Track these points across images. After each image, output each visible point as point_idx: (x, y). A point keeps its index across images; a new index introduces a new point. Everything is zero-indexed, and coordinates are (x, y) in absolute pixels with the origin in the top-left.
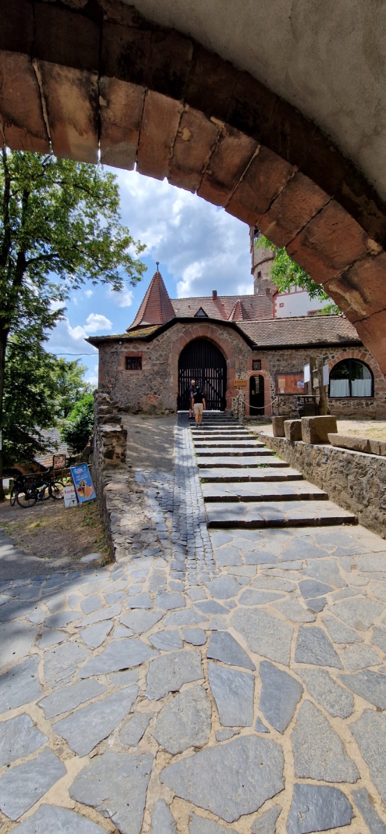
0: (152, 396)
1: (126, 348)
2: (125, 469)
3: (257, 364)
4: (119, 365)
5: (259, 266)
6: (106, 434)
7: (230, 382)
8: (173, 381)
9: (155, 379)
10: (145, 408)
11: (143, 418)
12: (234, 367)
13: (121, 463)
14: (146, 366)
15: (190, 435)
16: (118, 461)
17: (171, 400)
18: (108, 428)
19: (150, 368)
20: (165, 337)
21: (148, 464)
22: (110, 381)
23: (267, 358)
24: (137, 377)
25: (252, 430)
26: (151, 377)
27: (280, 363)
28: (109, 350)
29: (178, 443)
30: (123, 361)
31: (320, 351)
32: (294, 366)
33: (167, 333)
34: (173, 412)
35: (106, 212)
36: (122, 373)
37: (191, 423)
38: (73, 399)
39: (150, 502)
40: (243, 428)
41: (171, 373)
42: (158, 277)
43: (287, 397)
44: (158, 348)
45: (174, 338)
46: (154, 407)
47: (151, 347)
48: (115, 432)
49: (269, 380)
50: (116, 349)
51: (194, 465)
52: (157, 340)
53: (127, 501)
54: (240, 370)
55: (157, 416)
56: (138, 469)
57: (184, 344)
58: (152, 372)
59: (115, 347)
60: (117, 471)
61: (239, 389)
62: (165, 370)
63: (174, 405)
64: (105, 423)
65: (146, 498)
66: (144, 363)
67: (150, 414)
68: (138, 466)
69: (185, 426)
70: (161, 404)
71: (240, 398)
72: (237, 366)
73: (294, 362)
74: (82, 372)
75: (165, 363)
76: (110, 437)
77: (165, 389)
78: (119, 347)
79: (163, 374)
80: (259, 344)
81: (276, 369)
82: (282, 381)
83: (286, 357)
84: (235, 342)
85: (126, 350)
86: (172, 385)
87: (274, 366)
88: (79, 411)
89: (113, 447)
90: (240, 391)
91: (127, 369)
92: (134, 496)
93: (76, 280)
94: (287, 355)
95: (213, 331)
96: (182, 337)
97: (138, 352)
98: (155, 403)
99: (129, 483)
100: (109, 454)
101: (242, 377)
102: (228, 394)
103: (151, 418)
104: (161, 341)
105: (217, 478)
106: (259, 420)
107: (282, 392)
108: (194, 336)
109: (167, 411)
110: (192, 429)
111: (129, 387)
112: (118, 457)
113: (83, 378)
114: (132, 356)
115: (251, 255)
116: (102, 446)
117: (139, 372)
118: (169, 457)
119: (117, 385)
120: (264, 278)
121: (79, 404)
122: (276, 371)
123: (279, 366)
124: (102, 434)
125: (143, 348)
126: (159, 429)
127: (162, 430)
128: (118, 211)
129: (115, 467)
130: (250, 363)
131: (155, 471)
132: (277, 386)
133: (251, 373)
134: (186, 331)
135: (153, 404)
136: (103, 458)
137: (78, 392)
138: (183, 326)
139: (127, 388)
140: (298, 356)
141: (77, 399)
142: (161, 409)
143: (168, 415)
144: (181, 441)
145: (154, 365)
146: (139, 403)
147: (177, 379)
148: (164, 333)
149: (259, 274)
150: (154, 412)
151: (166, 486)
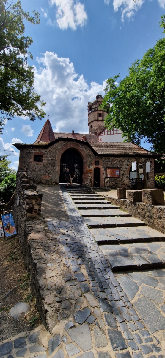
0: (47, 175)
1: (34, 150)
2: (41, 220)
3: (97, 163)
4: (31, 159)
5: (92, 123)
6: (29, 197)
7: (85, 170)
8: (58, 168)
9: (49, 167)
10: (43, 181)
11: (43, 187)
12: (87, 163)
13: (38, 216)
14: (45, 160)
15: (70, 196)
16: (36, 215)
17: (57, 178)
18: (29, 193)
19: (47, 161)
20: (55, 146)
21: (53, 215)
22: (25, 167)
23: (102, 160)
24: (40, 165)
25: (101, 194)
26: (47, 166)
27: (108, 163)
28: (26, 151)
29: (65, 201)
30: (33, 157)
31: (125, 158)
32: (114, 164)
33: (56, 145)
34: (57, 184)
35: (27, 85)
36: (32, 163)
37: (68, 190)
38: (3, 176)
39: (63, 248)
40: (95, 193)
41: (57, 164)
42: (48, 122)
43: (111, 178)
44: (51, 152)
45: (59, 147)
46: (48, 181)
47: (47, 151)
48: (35, 195)
49: (103, 170)
50: (30, 150)
51: (80, 215)
52: (51, 148)
53: (47, 249)
54: (90, 165)
55: (50, 186)
56: (49, 220)
57: (64, 151)
58: (48, 164)
59: (29, 149)
60: (35, 222)
61: (89, 174)
62: (54, 163)
63: (58, 180)
64: (27, 189)
65: (60, 246)
66: (43, 158)
67: (46, 184)
68: (48, 217)
69: (65, 191)
70: (51, 179)
71: (89, 178)
72: (88, 163)
73: (114, 163)
74: (8, 163)
75: (54, 160)
76: (31, 199)
77: (53, 172)
78: (31, 149)
79: (53, 165)
80: (99, 153)
81: (106, 165)
82: (109, 171)
83: (110, 160)
84: (88, 152)
85: (35, 152)
86: (57, 170)
87: (105, 164)
88: (6, 182)
89: (33, 205)
90: (89, 175)
91: (35, 161)
92: (51, 244)
93: (9, 115)
94: (111, 159)
95: (77, 146)
96: (63, 147)
97: (41, 153)
98: (48, 179)
99: (45, 231)
100: (30, 210)
101: (91, 168)
102: (83, 176)
103: (47, 187)
104: (53, 148)
105: (98, 225)
106: (100, 189)
107: (109, 176)
108: (69, 147)
109: (54, 183)
110: (69, 193)
111: (35, 170)
112: (36, 212)
113: (9, 166)
114: (37, 154)
115: (88, 118)
116: (25, 204)
117: (41, 163)
118: (63, 210)
119: (29, 169)
120: (94, 128)
121: (6, 178)
122: (106, 166)
123: (107, 164)
124: (25, 196)
125: (43, 151)
126: (52, 192)
127: (54, 193)
128: (33, 85)
129: (34, 218)
130: (94, 162)
131: (59, 221)
132: (106, 173)
133: (95, 166)
134: (65, 145)
135: (47, 179)
136: (26, 213)
137: (6, 173)
138: (63, 142)
139: (34, 171)
140: (116, 160)
141: (5, 176)
142: (51, 182)
143: (55, 185)
144: (66, 199)
145: (49, 160)
146: (40, 179)
147: (60, 168)
148: (54, 145)
149: (91, 126)
150: (47, 183)
151: (69, 232)
